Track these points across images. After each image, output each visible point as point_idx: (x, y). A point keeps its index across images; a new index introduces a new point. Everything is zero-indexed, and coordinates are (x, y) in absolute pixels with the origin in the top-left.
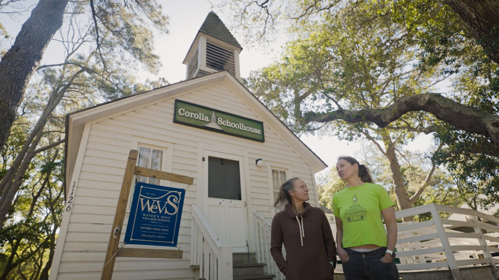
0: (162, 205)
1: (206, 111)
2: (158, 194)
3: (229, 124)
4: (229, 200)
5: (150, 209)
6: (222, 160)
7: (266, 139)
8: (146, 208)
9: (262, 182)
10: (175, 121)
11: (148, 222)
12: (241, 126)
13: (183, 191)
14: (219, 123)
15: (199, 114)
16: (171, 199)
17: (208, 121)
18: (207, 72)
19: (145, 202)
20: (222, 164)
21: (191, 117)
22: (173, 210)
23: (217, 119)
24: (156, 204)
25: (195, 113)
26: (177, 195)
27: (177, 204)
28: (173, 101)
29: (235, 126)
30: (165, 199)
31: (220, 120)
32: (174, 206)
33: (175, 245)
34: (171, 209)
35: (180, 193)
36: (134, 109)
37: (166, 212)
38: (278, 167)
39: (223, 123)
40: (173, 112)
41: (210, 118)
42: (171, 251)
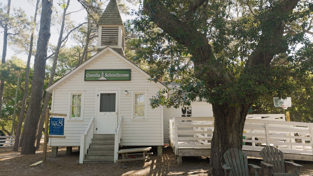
0: (58, 124)
1: (99, 72)
2: (56, 120)
3: (110, 75)
4: (109, 112)
5: (54, 125)
6: (109, 94)
7: (132, 78)
8: (53, 125)
9: (128, 102)
10: (85, 80)
11: (54, 129)
12: (118, 75)
13: (64, 119)
14: (105, 76)
15: (96, 74)
16: (60, 122)
17: (100, 76)
18: (101, 49)
19: (53, 123)
20: (109, 95)
21: (92, 76)
22: (61, 125)
23: (104, 75)
24: (56, 123)
25: (93, 74)
26: (62, 120)
27: (62, 123)
28: (84, 71)
29: (114, 75)
30: (58, 122)
31: (106, 75)
32: (61, 124)
33: (63, 134)
34: (60, 125)
35: (63, 120)
36: (65, 82)
37: (59, 125)
38: (139, 93)
39: (107, 76)
40: (84, 76)
41: (101, 75)
42: (62, 136)
